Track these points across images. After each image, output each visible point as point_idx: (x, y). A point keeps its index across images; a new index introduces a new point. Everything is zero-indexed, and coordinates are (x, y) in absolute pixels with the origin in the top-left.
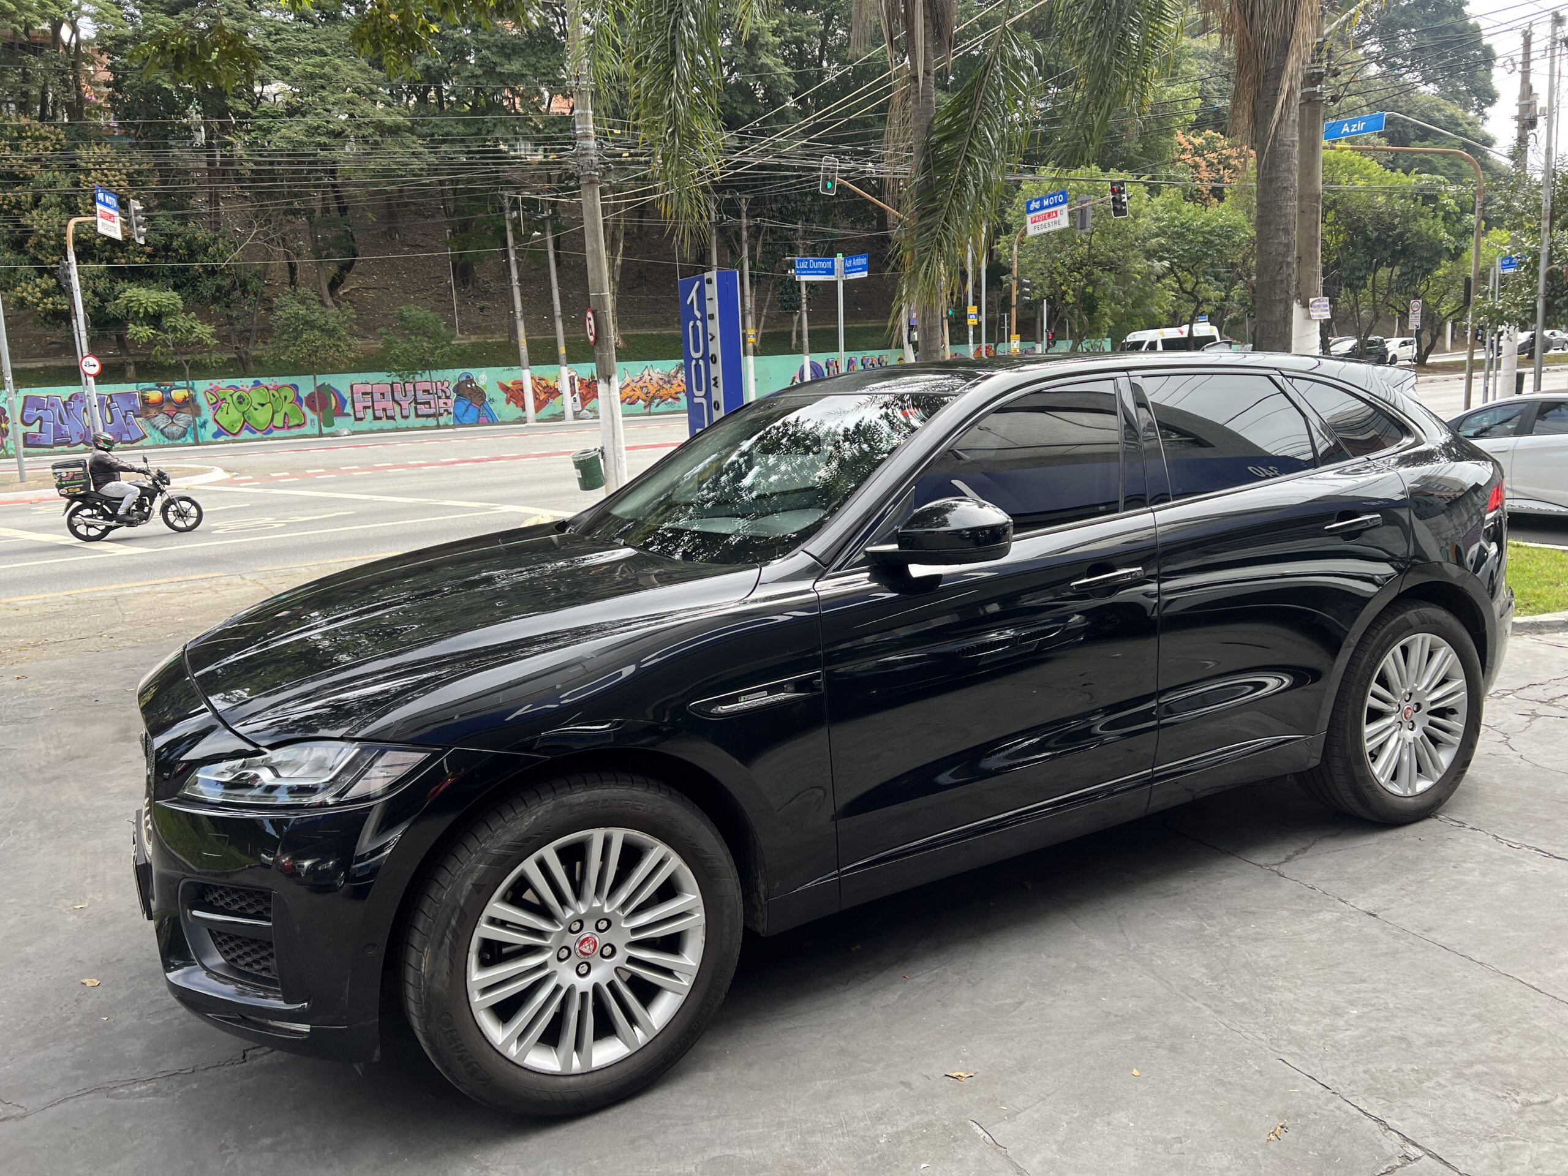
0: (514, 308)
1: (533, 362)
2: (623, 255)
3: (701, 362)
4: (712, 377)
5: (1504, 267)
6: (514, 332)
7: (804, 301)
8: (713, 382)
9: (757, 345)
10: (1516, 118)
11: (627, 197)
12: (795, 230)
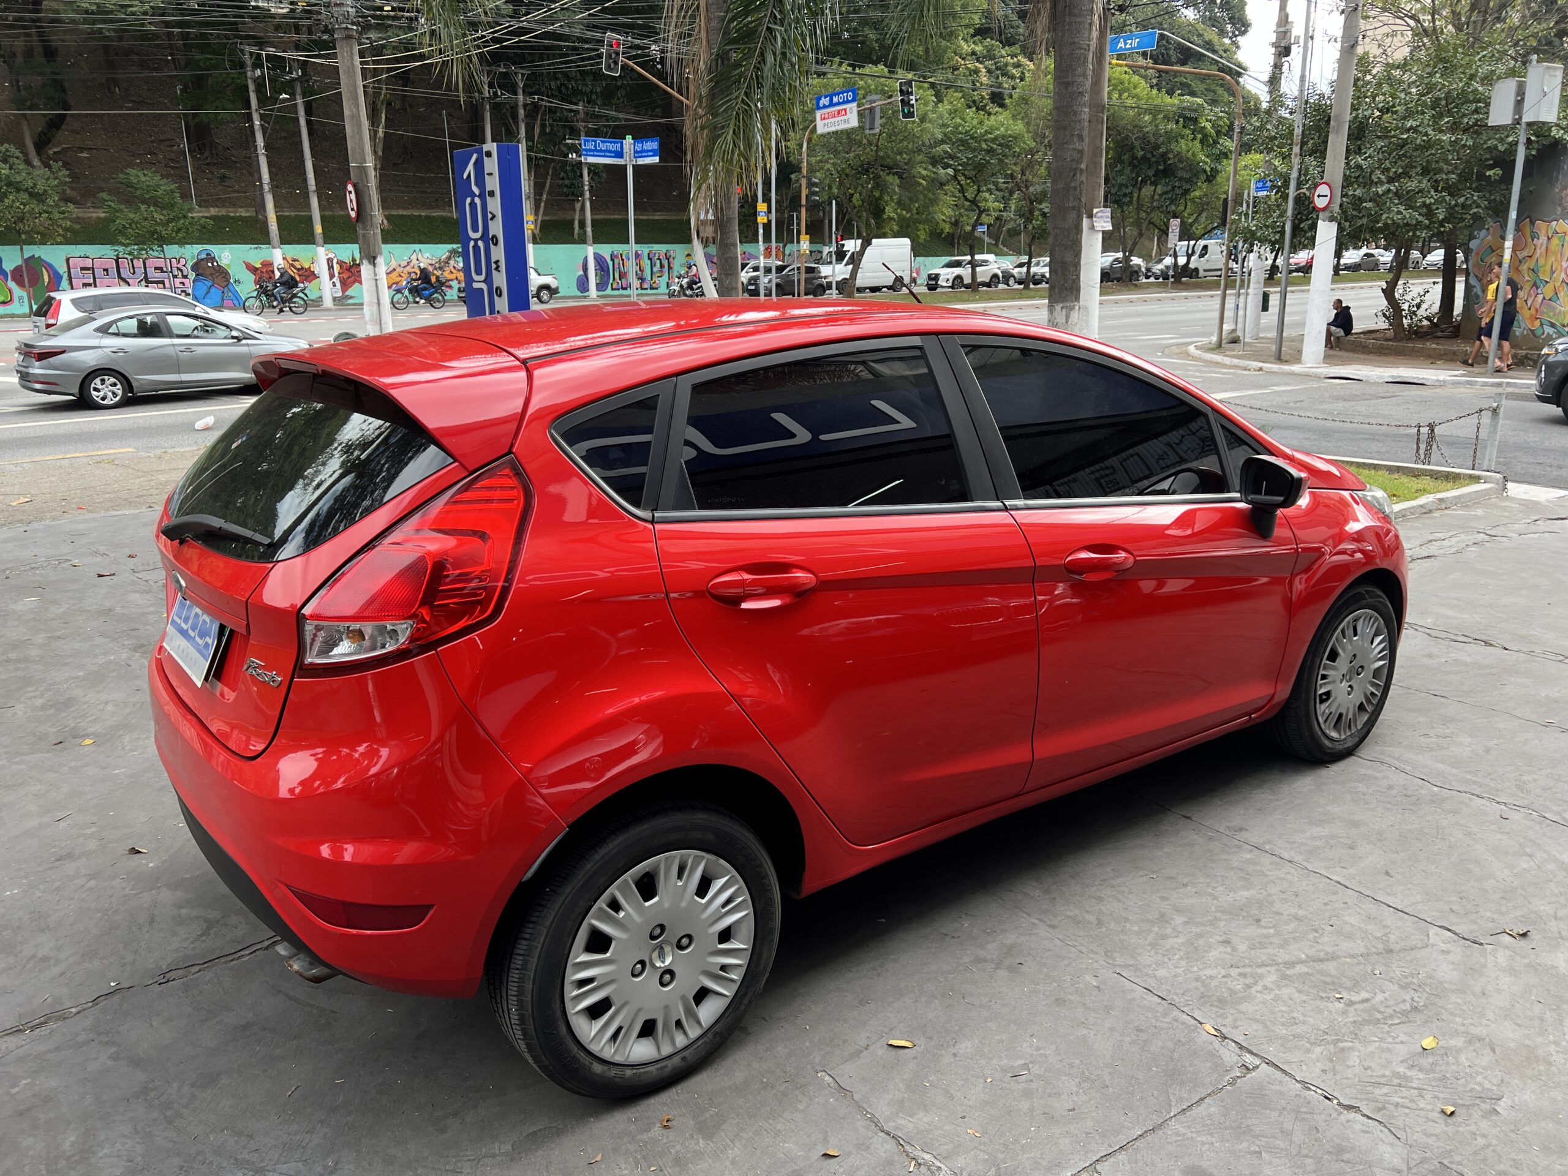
0: (260, 179)
1: (285, 240)
2: (386, 127)
3: (480, 243)
4: (493, 259)
5: (1258, 189)
6: (263, 206)
7: (586, 188)
8: (494, 266)
9: (537, 232)
10: (1273, 45)
11: (388, 61)
12: (576, 112)
